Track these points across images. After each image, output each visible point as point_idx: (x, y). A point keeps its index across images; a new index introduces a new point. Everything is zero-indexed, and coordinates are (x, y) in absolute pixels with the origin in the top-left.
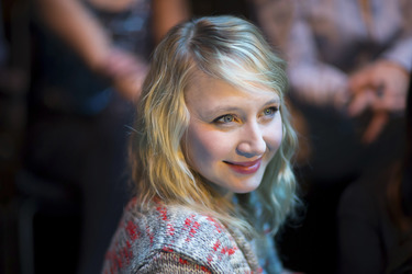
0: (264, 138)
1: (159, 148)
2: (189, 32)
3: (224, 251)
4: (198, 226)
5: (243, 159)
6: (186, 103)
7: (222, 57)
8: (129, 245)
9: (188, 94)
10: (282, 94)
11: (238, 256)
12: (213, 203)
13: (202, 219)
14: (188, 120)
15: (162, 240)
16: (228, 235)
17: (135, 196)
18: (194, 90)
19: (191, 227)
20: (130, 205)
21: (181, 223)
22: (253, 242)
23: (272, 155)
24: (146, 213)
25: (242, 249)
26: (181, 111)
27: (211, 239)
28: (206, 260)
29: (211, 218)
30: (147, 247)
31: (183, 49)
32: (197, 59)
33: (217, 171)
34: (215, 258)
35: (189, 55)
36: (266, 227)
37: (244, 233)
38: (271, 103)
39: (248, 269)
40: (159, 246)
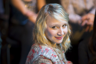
0: (63, 32)
1: (40, 33)
2: (47, 7)
3: (54, 56)
4: (48, 50)
5: (59, 36)
6: (46, 23)
7: (55, 13)
8: (33, 55)
9: (47, 21)
10: (68, 22)
11: (57, 57)
12: (52, 45)
13: (49, 49)
14: (46, 27)
15: (40, 53)
16: (55, 52)
17: (34, 43)
18: (48, 20)
19: (47, 50)
20: (33, 46)
21: (45, 50)
22: (60, 54)
23: (65, 35)
24: (37, 47)
25: (58, 56)
26: (45, 25)
27: (51, 53)
28: (50, 58)
29: (51, 49)
30: (37, 55)
31: (46, 11)
32: (49, 14)
33: (53, 38)
34: (52, 57)
35: (47, 12)
36: (63, 51)
37: (58, 52)
38: (65, 24)
39: (59, 60)
40: (40, 55)
